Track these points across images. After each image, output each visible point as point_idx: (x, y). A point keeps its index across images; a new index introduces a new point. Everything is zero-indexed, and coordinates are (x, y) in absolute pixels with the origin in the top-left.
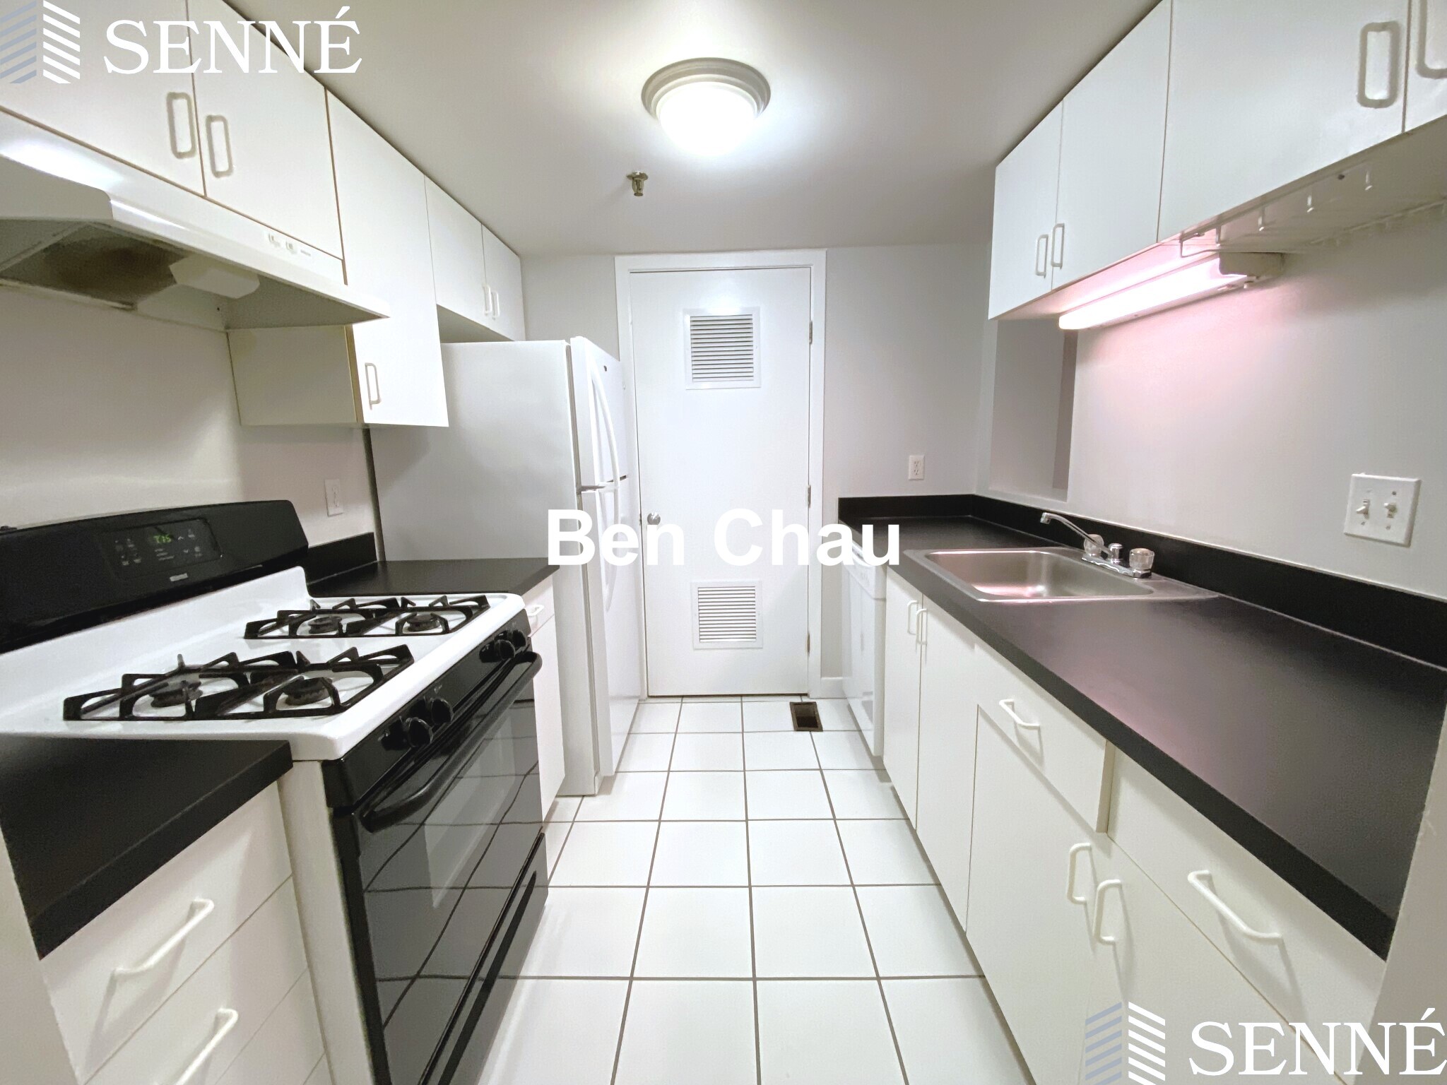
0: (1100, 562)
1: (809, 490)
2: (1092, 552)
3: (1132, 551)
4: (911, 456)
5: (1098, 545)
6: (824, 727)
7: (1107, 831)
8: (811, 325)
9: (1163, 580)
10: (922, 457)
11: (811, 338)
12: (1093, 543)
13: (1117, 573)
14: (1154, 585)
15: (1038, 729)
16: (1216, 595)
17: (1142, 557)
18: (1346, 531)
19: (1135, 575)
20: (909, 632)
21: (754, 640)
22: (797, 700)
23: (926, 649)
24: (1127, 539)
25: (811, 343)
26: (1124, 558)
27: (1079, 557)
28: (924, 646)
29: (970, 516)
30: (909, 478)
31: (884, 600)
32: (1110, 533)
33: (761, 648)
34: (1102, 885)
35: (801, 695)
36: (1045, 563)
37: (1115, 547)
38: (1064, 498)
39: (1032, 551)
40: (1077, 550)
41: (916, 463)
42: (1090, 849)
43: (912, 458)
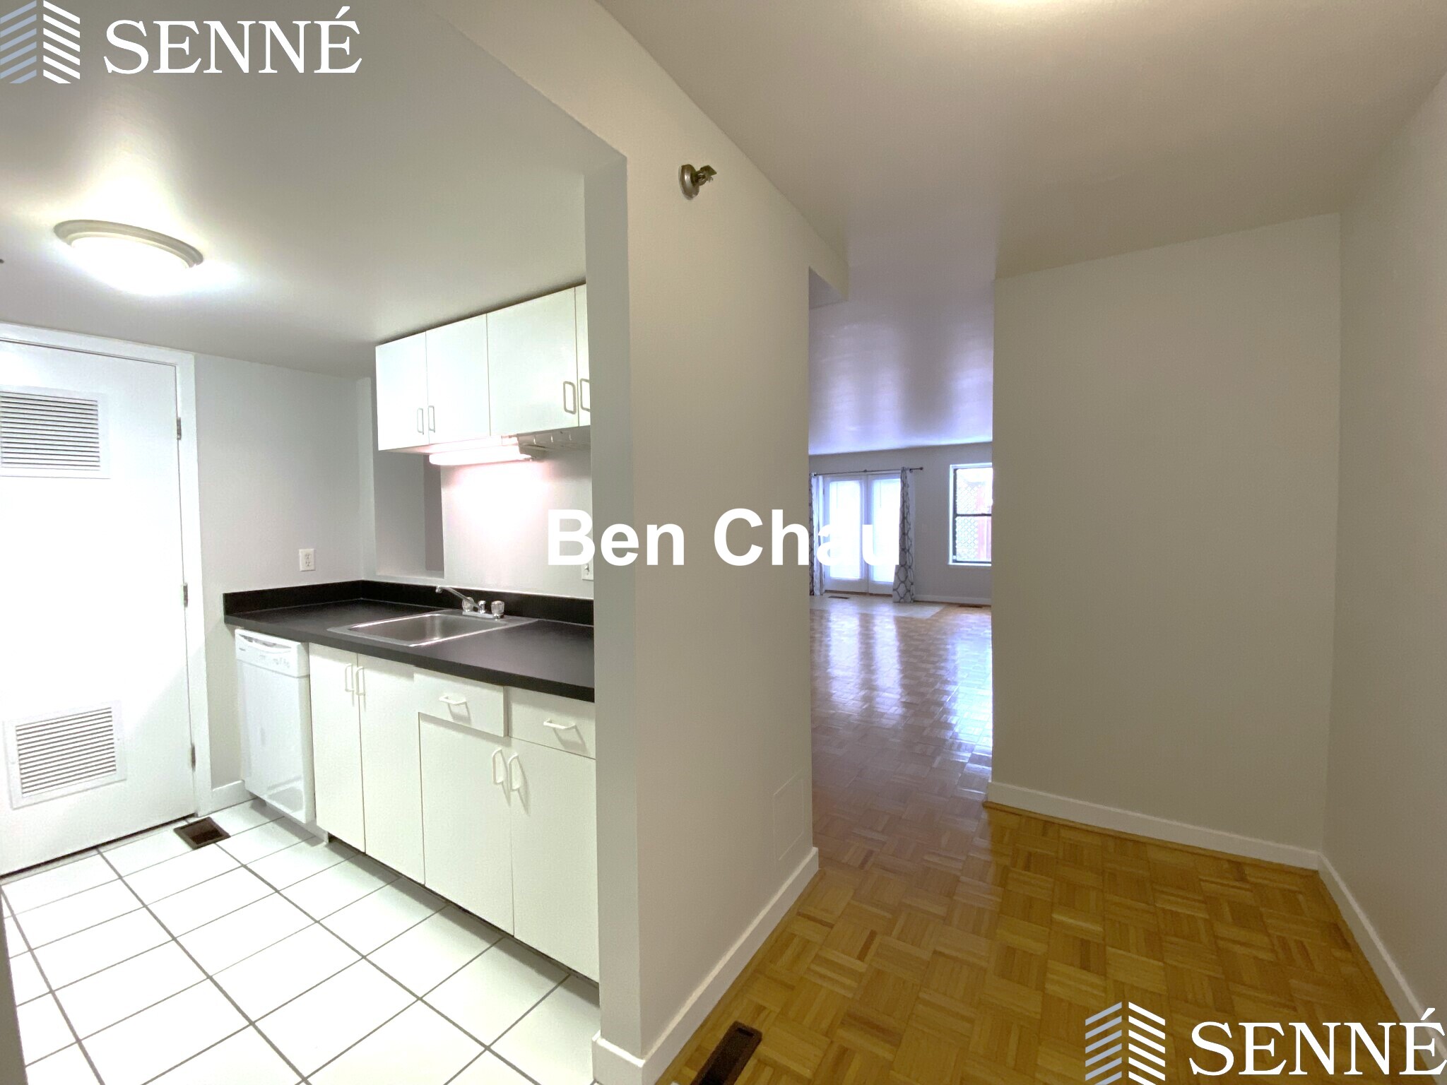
0: (474, 613)
1: (185, 589)
2: (468, 609)
3: (493, 603)
4: (300, 550)
5: (472, 603)
6: (230, 834)
7: (508, 735)
8: (179, 422)
9: (511, 617)
10: (312, 550)
11: (179, 432)
12: (467, 605)
13: (485, 618)
14: (506, 621)
15: (466, 703)
16: (537, 620)
17: (498, 605)
18: (583, 578)
19: (497, 618)
20: (347, 690)
21: (114, 772)
22: (183, 823)
23: (365, 699)
24: (489, 597)
25: (179, 439)
26: (488, 609)
27: (461, 614)
28: (362, 697)
29: (362, 599)
30: (301, 568)
31: (308, 676)
32: (477, 595)
33: (125, 780)
34: (508, 762)
35: (184, 818)
36: (437, 622)
37: (482, 602)
38: (442, 576)
39: (427, 615)
40: (457, 610)
41: (307, 556)
42: (501, 751)
43: (302, 553)
